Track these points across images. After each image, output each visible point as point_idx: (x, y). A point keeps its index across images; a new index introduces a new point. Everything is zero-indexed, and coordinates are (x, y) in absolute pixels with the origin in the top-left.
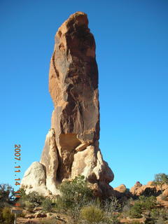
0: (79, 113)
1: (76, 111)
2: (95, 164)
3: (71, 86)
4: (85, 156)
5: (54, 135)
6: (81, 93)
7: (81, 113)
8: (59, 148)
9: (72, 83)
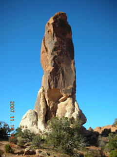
0: (61, 75)
1: (59, 73)
2: (73, 110)
3: (55, 57)
4: (66, 105)
5: (44, 91)
6: (63, 62)
7: (63, 75)
8: (47, 99)
9: (56, 54)
